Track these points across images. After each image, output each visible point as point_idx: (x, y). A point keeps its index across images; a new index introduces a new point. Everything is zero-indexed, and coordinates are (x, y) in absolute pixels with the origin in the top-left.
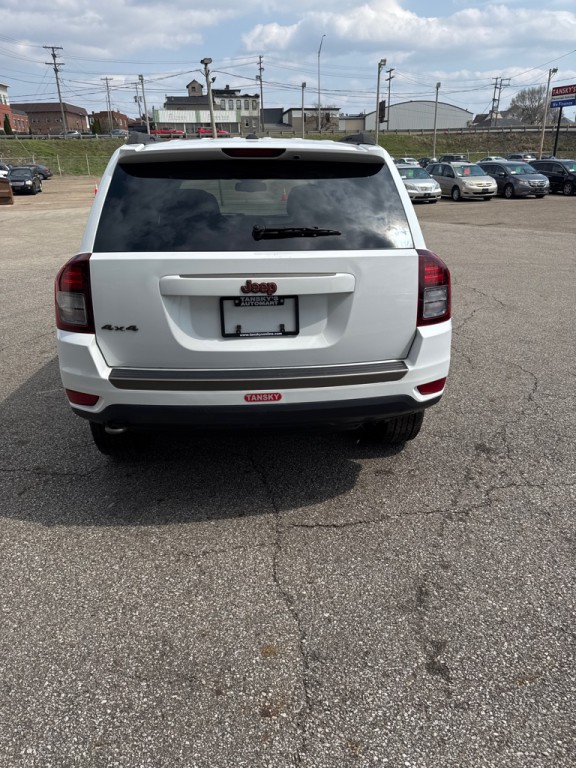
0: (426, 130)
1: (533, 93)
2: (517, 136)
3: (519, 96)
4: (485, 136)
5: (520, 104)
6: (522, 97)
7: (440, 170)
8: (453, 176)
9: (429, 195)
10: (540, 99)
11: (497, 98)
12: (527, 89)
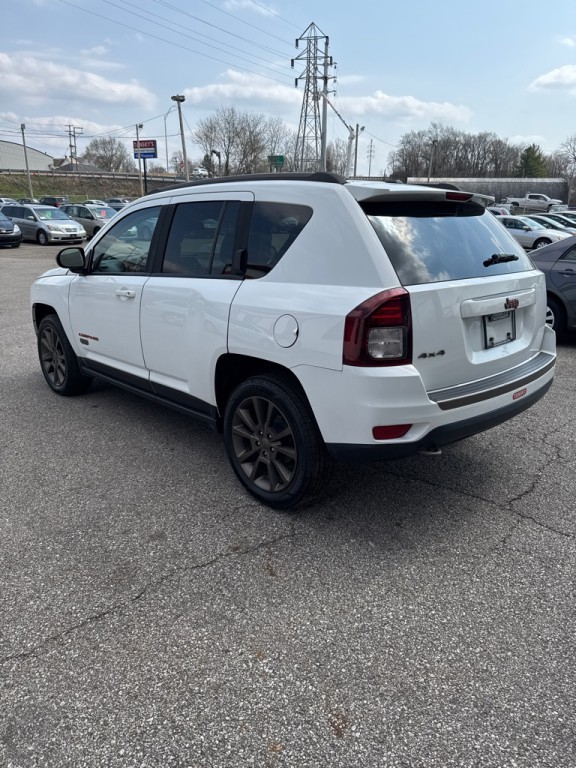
0: (13, 171)
1: (104, 143)
2: (108, 181)
3: (92, 145)
4: (77, 180)
5: (94, 152)
6: (95, 145)
7: (75, 212)
8: (92, 218)
9: (75, 237)
10: (112, 149)
11: (73, 144)
12: (98, 139)
